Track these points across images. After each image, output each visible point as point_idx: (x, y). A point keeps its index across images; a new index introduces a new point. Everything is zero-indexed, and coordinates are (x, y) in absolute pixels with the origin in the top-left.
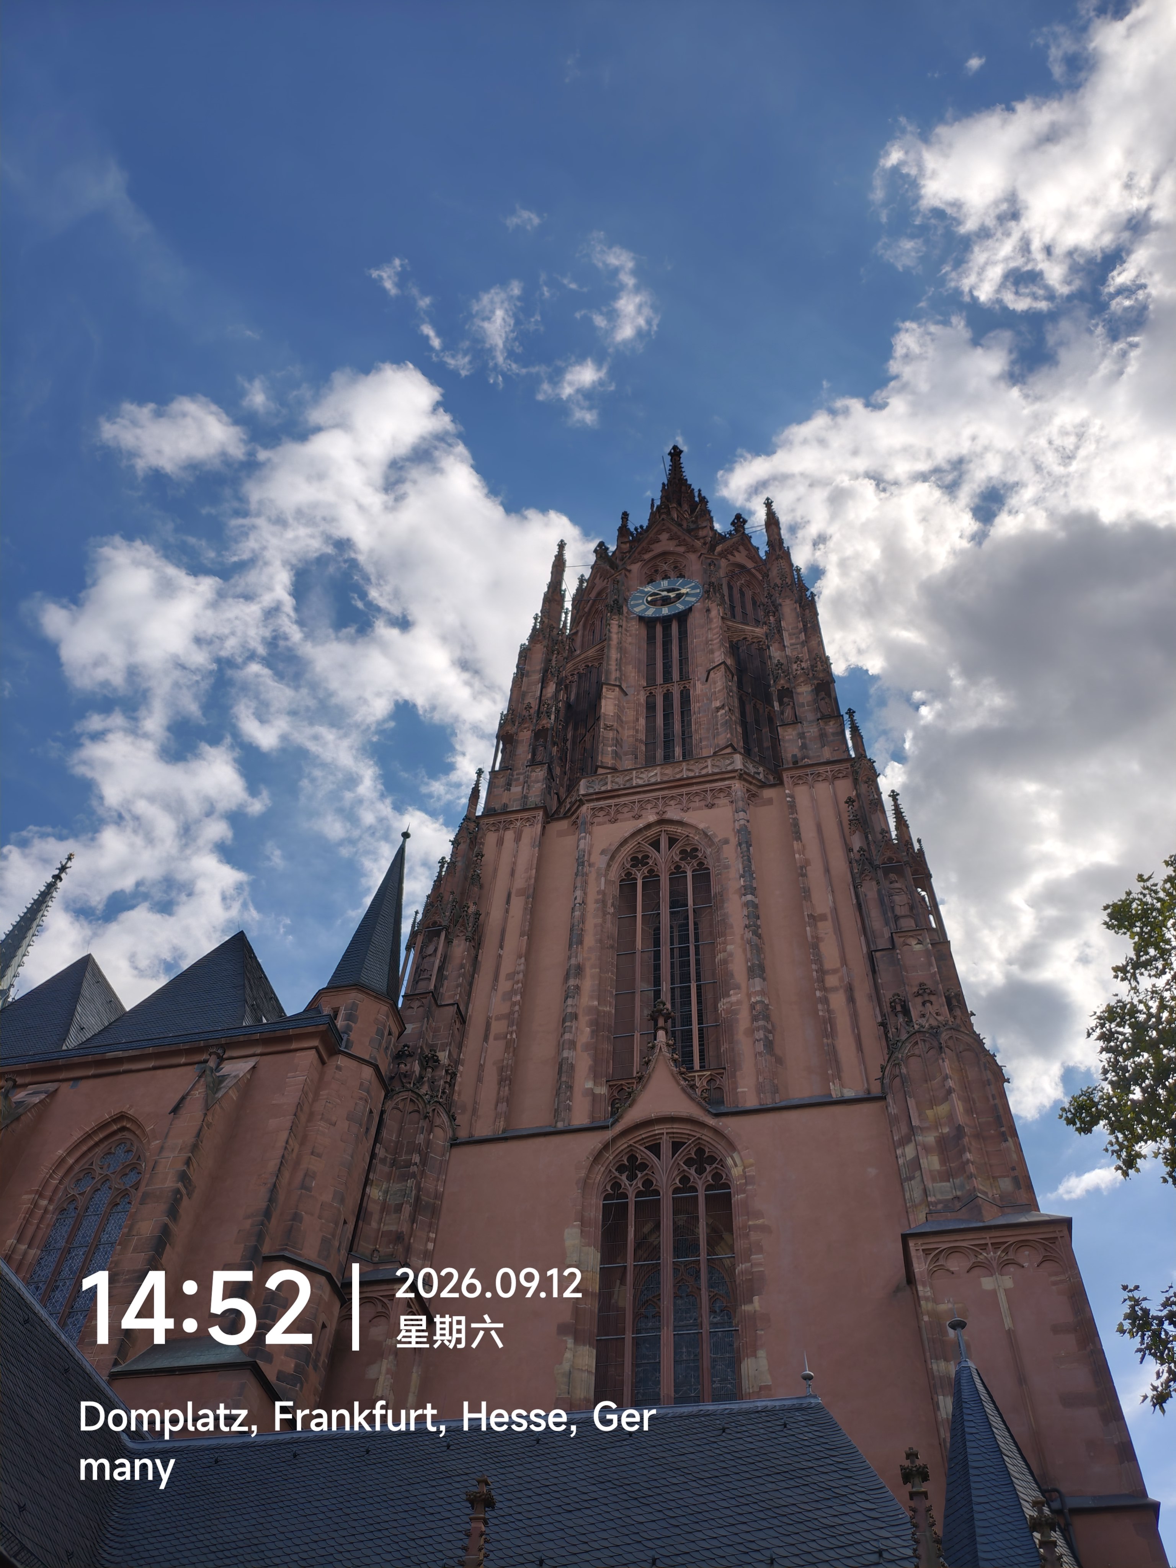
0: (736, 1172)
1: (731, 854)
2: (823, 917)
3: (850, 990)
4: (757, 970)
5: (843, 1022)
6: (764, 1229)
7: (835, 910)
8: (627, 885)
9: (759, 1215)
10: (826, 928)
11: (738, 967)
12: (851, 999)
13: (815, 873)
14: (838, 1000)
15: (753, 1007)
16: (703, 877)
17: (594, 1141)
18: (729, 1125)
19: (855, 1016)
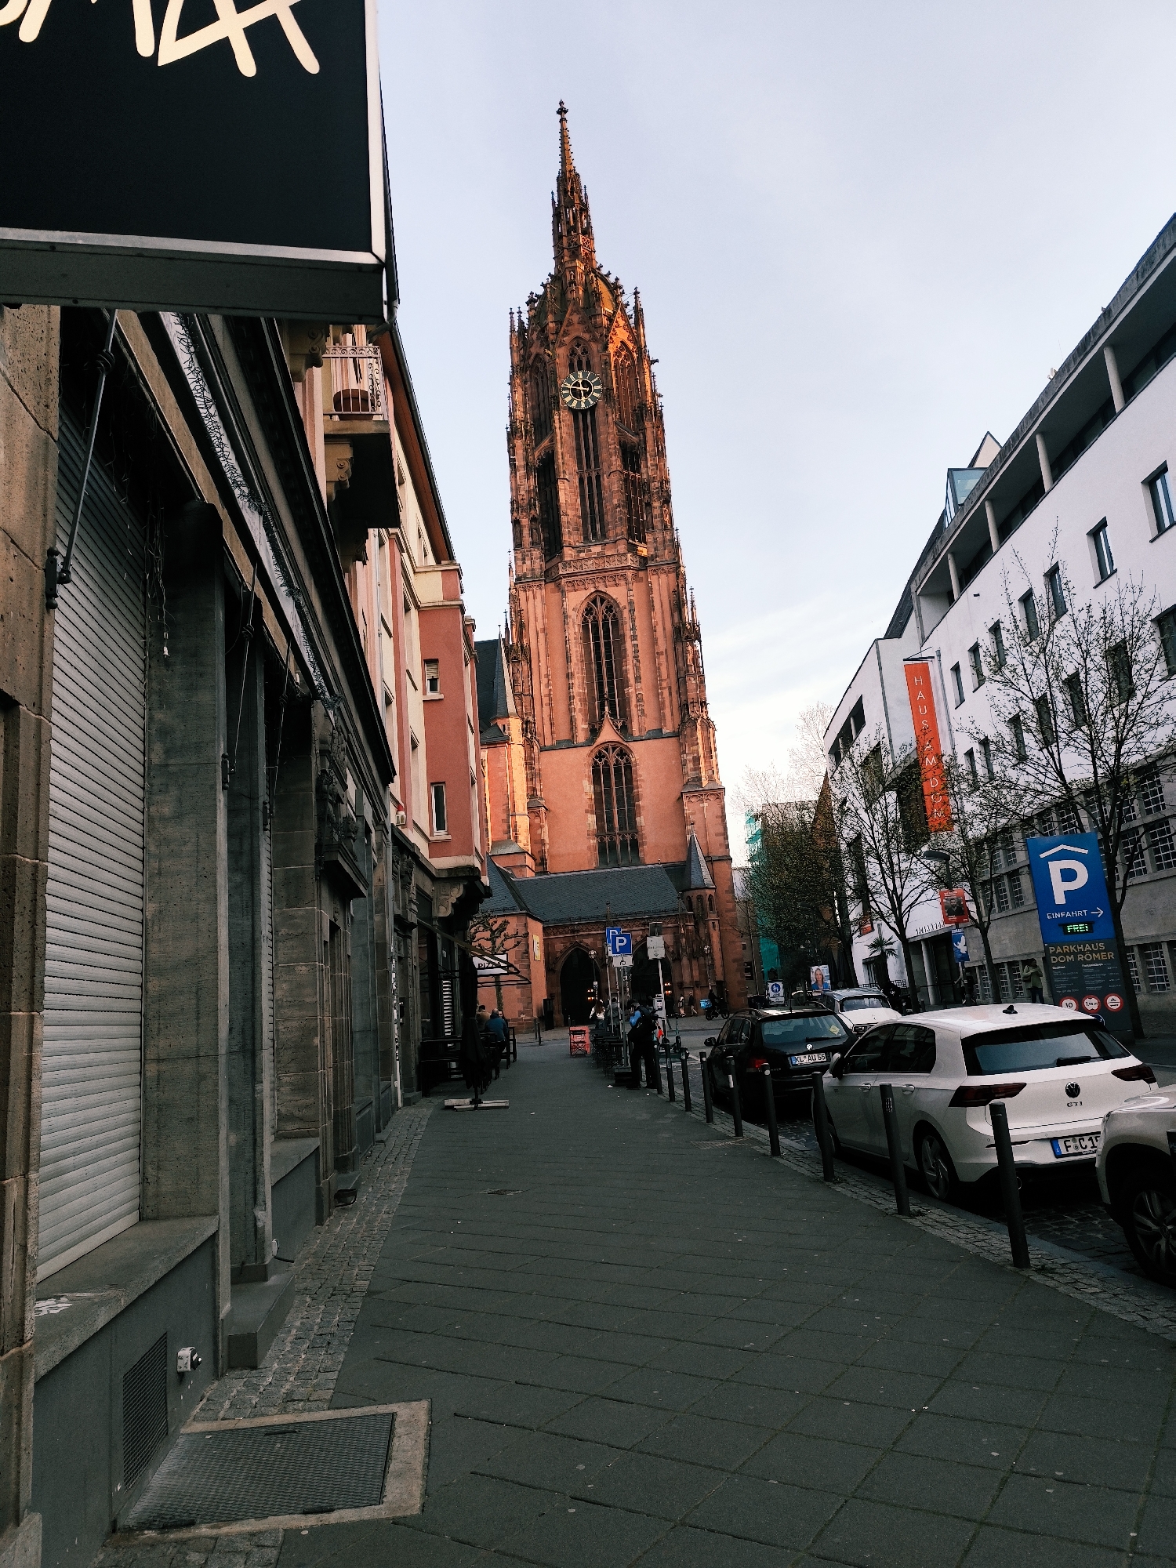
0: (633, 760)
1: (626, 614)
2: (662, 653)
3: (670, 688)
4: (638, 679)
5: (667, 703)
6: (643, 781)
7: (666, 650)
8: (585, 626)
9: (641, 776)
10: (663, 658)
11: (631, 676)
12: (670, 694)
13: (659, 629)
14: (666, 693)
15: (637, 696)
16: (616, 623)
17: (587, 750)
18: (631, 745)
19: (671, 701)
